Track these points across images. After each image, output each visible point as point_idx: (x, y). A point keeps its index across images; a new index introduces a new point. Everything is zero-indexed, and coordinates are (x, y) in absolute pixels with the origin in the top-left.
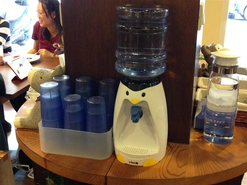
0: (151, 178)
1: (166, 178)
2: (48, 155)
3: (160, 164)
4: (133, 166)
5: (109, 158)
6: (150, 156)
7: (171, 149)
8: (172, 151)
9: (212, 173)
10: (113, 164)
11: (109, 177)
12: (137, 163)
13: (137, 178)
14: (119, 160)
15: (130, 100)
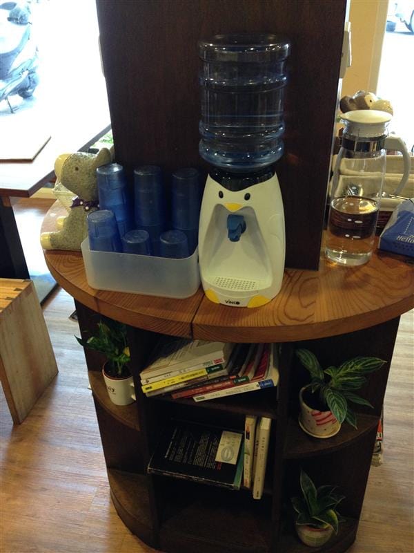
0: (260, 325)
1: (284, 324)
2: (99, 292)
3: (273, 303)
4: (232, 307)
5: (195, 295)
6: (257, 291)
7: (289, 279)
8: (290, 281)
9: (355, 314)
10: (202, 304)
11: (197, 325)
12: (238, 303)
13: (240, 325)
14: (210, 299)
15: (226, 206)
